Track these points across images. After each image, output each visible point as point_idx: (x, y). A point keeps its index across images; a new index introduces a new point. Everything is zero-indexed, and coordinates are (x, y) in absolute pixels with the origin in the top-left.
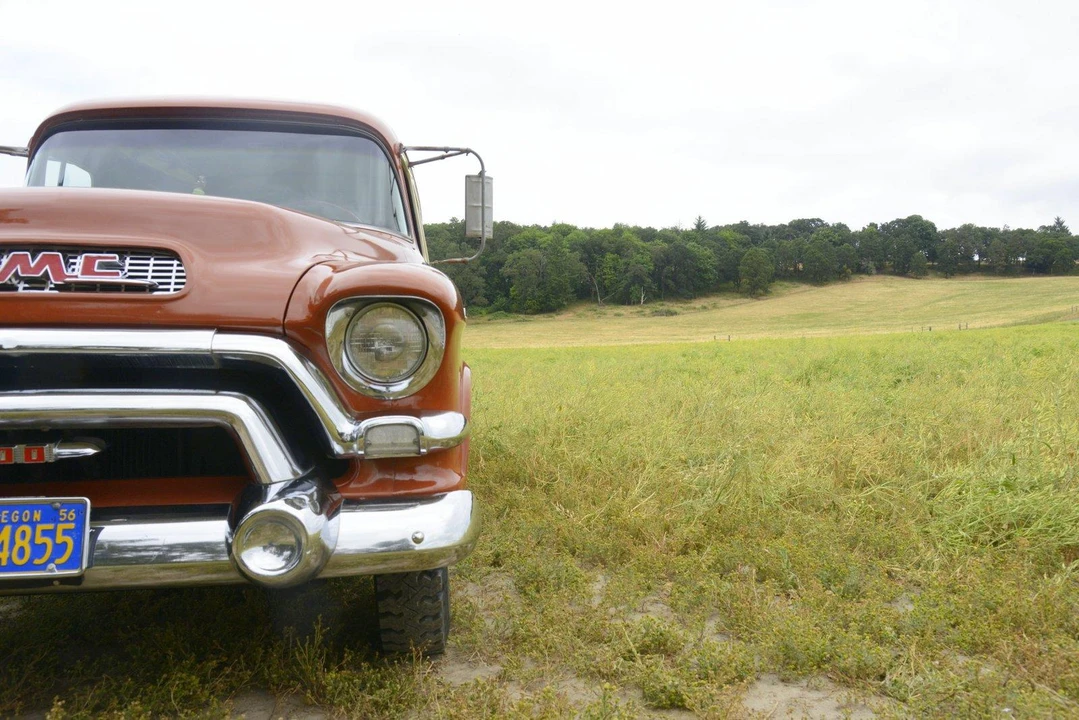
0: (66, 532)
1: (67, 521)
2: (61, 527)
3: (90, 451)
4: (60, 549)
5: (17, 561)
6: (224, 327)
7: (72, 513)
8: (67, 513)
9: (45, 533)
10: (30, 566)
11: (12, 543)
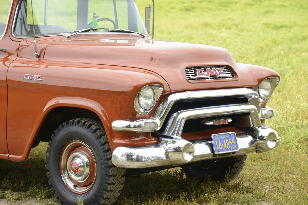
2: (233, 139)
5: (228, 148)
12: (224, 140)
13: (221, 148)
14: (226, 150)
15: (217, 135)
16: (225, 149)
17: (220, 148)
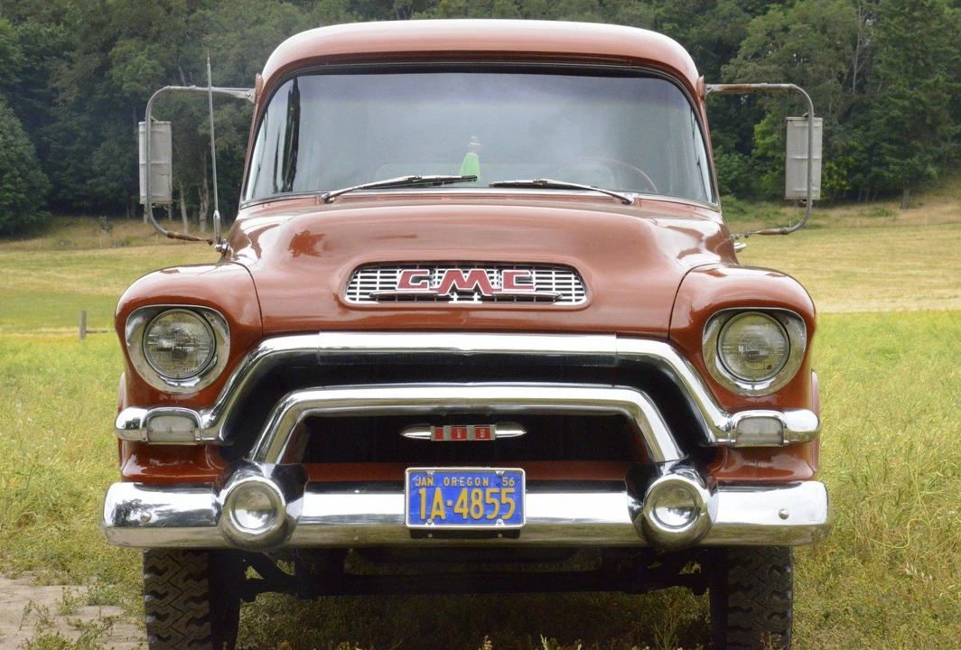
0: (508, 494)
1: (508, 486)
2: (504, 491)
3: (520, 433)
4: (505, 507)
6: (622, 333)
7: (511, 480)
8: (508, 480)
9: (492, 495)
10: (484, 519)
11: (470, 502)
12: (465, 491)
13: (442, 514)
14: (464, 522)
15: (431, 470)
16: (458, 518)
17: (434, 512)
